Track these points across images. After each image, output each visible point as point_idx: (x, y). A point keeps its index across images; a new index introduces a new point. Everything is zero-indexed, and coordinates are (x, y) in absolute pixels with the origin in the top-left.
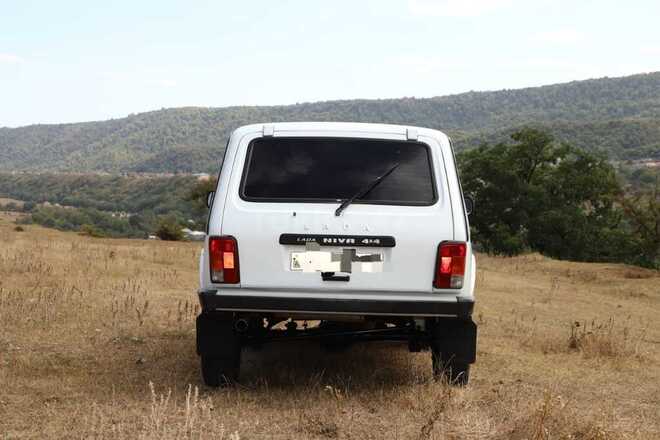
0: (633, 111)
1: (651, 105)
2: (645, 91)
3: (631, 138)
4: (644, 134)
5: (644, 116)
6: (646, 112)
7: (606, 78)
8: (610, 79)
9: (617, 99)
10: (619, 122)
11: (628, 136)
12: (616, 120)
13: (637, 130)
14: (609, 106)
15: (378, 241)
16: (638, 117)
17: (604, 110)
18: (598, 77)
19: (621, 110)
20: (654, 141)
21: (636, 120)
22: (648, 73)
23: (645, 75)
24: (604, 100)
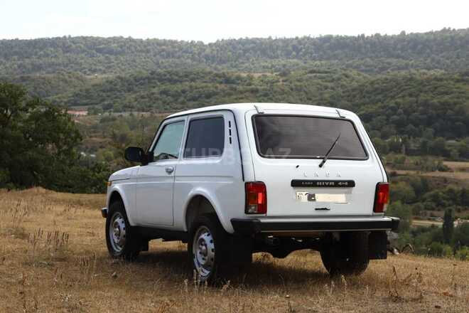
0: (39, 68)
1: (53, 64)
2: (49, 52)
3: (38, 90)
4: (49, 87)
5: (48, 73)
6: (50, 69)
7: (17, 40)
8: (21, 41)
9: (27, 58)
10: (29, 77)
11: (36, 88)
12: (26, 75)
13: (43, 84)
14: (19, 62)
15: (346, 184)
16: (43, 74)
17: (16, 66)
18: (11, 39)
19: (30, 67)
20: (57, 94)
21: (43, 76)
22: (51, 37)
23: (49, 39)
24: (16, 57)
